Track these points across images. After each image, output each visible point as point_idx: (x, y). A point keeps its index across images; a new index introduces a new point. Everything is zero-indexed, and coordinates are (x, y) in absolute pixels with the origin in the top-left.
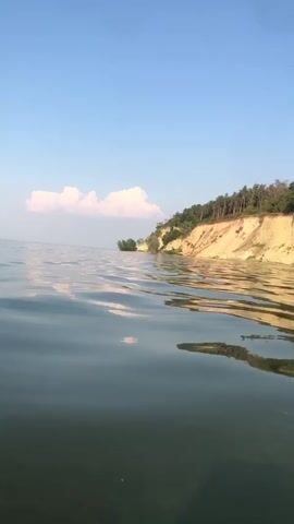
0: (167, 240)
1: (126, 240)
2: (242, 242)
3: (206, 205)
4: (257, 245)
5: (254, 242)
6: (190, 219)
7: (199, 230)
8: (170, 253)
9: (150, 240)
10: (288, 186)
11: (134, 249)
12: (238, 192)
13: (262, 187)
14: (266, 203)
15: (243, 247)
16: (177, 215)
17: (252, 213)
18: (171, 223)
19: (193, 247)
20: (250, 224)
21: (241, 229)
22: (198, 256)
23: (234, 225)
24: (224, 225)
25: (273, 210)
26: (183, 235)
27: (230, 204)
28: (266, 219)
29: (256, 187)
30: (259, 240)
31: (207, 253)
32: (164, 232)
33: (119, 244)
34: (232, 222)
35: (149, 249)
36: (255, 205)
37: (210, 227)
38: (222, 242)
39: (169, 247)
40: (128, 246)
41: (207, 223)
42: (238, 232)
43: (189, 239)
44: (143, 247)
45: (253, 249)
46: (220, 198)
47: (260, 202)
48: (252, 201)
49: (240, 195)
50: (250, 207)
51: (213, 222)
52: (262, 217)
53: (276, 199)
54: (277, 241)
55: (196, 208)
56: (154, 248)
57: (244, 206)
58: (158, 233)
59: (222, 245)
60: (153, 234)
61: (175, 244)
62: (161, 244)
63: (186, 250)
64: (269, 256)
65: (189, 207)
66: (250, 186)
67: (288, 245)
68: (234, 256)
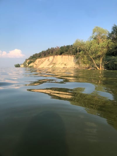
0: (29, 64)
1: (17, 64)
3: (39, 54)
4: (54, 63)
5: (53, 63)
6: (35, 57)
7: (38, 60)
8: (30, 67)
9: (24, 64)
10: (60, 48)
11: (20, 67)
12: (47, 50)
13: (53, 48)
14: (55, 52)
15: (50, 64)
16: (31, 56)
17: (51, 55)
18: (29, 59)
19: (36, 65)
20: (51, 58)
21: (49, 59)
23: (47, 59)
24: (44, 58)
25: (57, 54)
26: (34, 62)
27: (45, 53)
28: (55, 56)
29: (52, 48)
30: (54, 62)
31: (41, 66)
32: (28, 61)
33: (15, 65)
34: (46, 58)
35: (24, 66)
36: (52, 53)
37: (41, 59)
38: (44, 63)
39: (30, 65)
40: (18, 66)
41: (40, 58)
42: (48, 60)
43: (35, 63)
44: (22, 66)
45: (53, 64)
46: (43, 51)
47: (53, 52)
48: (51, 52)
49: (48, 50)
50: (51, 54)
51: (41, 58)
52: (54, 56)
53: (57, 51)
54: (58, 62)
55: (36, 54)
56: (25, 66)
57: (49, 53)
58: (26, 62)
60: (25, 62)
61: (31, 65)
62: (27, 65)
63: (35, 66)
64: (57, 66)
65: (34, 54)
66: (50, 48)
67: (61, 63)
68: (48, 67)
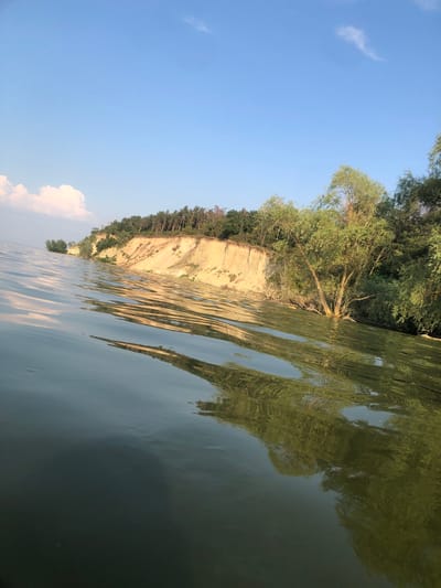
0: (101, 247)
1: (56, 241)
2: (177, 260)
3: (146, 218)
4: (192, 265)
5: (189, 262)
6: (129, 229)
7: (136, 242)
8: (104, 260)
9: (84, 244)
10: (226, 213)
11: (64, 252)
12: (179, 211)
13: (202, 210)
14: (203, 226)
15: (178, 265)
16: (115, 223)
17: (190, 234)
18: (107, 230)
19: (128, 257)
20: (187, 243)
21: (178, 247)
22: (132, 268)
23: (172, 243)
24: (162, 240)
25: (209, 234)
26: (120, 244)
27: (170, 221)
28: (203, 241)
29: (197, 209)
30: (194, 260)
31: (142, 266)
32: (99, 238)
33: (48, 243)
34: (169, 239)
35: (81, 254)
36: (194, 226)
37: (148, 240)
38: (158, 257)
39: (103, 255)
40: (58, 248)
41: (145, 236)
42: (174, 250)
43: (125, 249)
44: (75, 251)
45: (189, 268)
46: (161, 215)
47: (199, 224)
48: (191, 222)
49: (181, 214)
50: (189, 227)
51: (151, 236)
52: (199, 239)
53: (213, 224)
54: (209, 265)
55: (136, 219)
56: (86, 253)
57: (183, 225)
58: (92, 238)
59: (158, 260)
60: (87, 238)
61: (109, 253)
62: (95, 250)
63: (120, 260)
64: (201, 276)
65: (128, 217)
66: (191, 207)
67: (219, 268)
68: (168, 273)
